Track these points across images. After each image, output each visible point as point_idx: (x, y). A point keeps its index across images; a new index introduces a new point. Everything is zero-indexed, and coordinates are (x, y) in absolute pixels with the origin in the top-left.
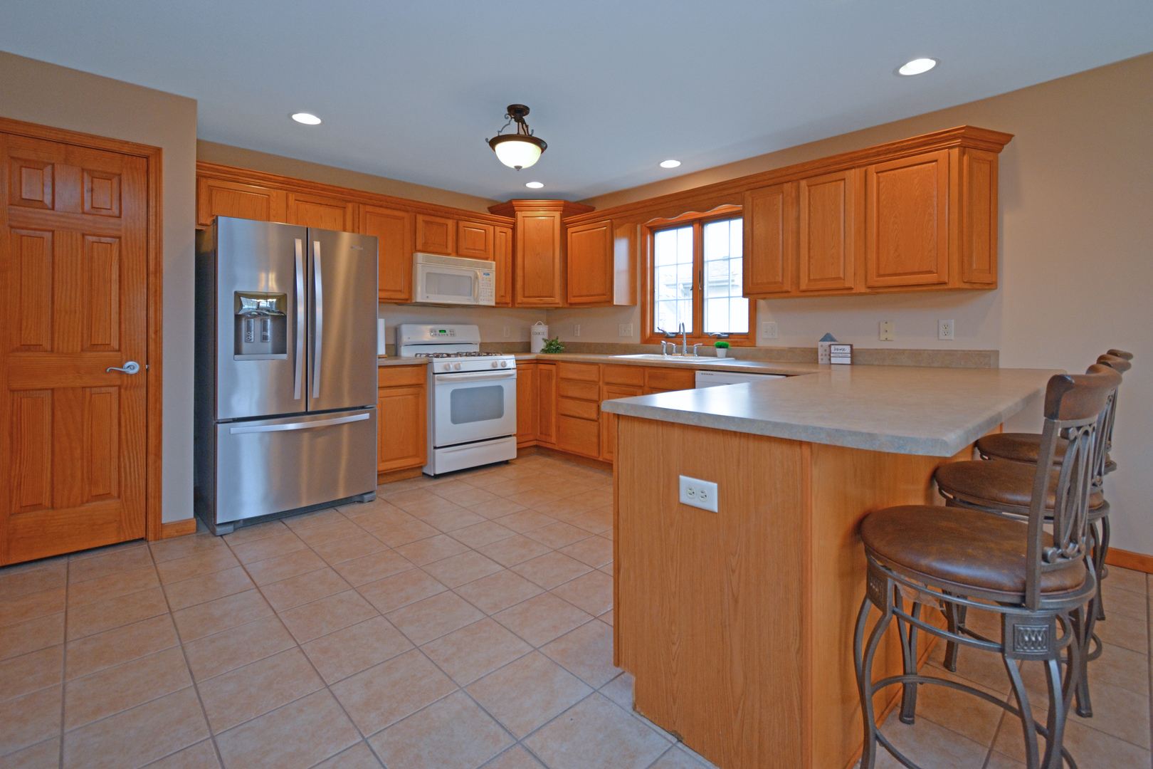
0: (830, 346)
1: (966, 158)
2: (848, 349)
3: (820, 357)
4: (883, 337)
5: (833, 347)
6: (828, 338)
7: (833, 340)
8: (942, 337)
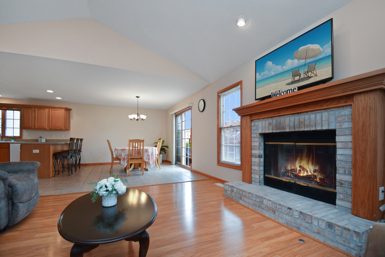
0: (41, 139)
1: (65, 111)
2: (45, 139)
3: (39, 141)
4: (52, 137)
5: (42, 139)
6: (41, 137)
7: (41, 138)
8: (62, 137)
